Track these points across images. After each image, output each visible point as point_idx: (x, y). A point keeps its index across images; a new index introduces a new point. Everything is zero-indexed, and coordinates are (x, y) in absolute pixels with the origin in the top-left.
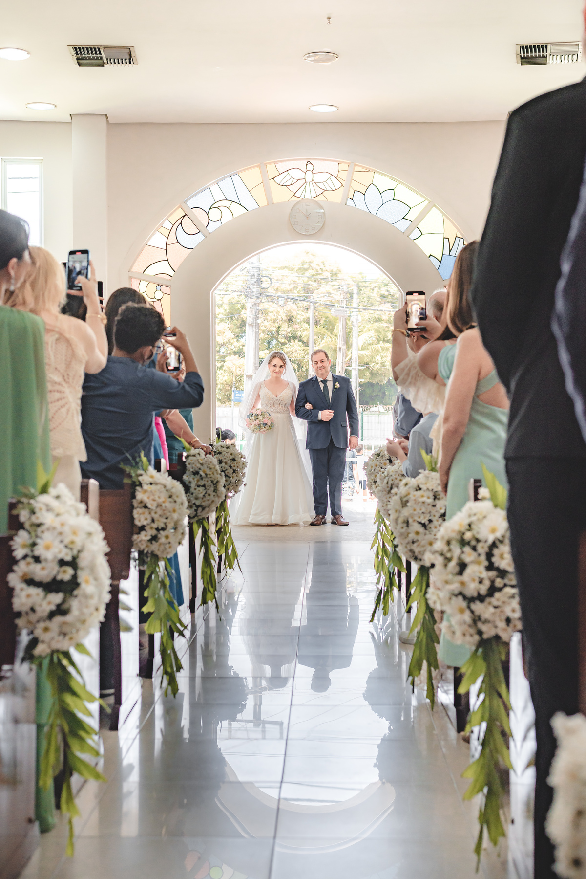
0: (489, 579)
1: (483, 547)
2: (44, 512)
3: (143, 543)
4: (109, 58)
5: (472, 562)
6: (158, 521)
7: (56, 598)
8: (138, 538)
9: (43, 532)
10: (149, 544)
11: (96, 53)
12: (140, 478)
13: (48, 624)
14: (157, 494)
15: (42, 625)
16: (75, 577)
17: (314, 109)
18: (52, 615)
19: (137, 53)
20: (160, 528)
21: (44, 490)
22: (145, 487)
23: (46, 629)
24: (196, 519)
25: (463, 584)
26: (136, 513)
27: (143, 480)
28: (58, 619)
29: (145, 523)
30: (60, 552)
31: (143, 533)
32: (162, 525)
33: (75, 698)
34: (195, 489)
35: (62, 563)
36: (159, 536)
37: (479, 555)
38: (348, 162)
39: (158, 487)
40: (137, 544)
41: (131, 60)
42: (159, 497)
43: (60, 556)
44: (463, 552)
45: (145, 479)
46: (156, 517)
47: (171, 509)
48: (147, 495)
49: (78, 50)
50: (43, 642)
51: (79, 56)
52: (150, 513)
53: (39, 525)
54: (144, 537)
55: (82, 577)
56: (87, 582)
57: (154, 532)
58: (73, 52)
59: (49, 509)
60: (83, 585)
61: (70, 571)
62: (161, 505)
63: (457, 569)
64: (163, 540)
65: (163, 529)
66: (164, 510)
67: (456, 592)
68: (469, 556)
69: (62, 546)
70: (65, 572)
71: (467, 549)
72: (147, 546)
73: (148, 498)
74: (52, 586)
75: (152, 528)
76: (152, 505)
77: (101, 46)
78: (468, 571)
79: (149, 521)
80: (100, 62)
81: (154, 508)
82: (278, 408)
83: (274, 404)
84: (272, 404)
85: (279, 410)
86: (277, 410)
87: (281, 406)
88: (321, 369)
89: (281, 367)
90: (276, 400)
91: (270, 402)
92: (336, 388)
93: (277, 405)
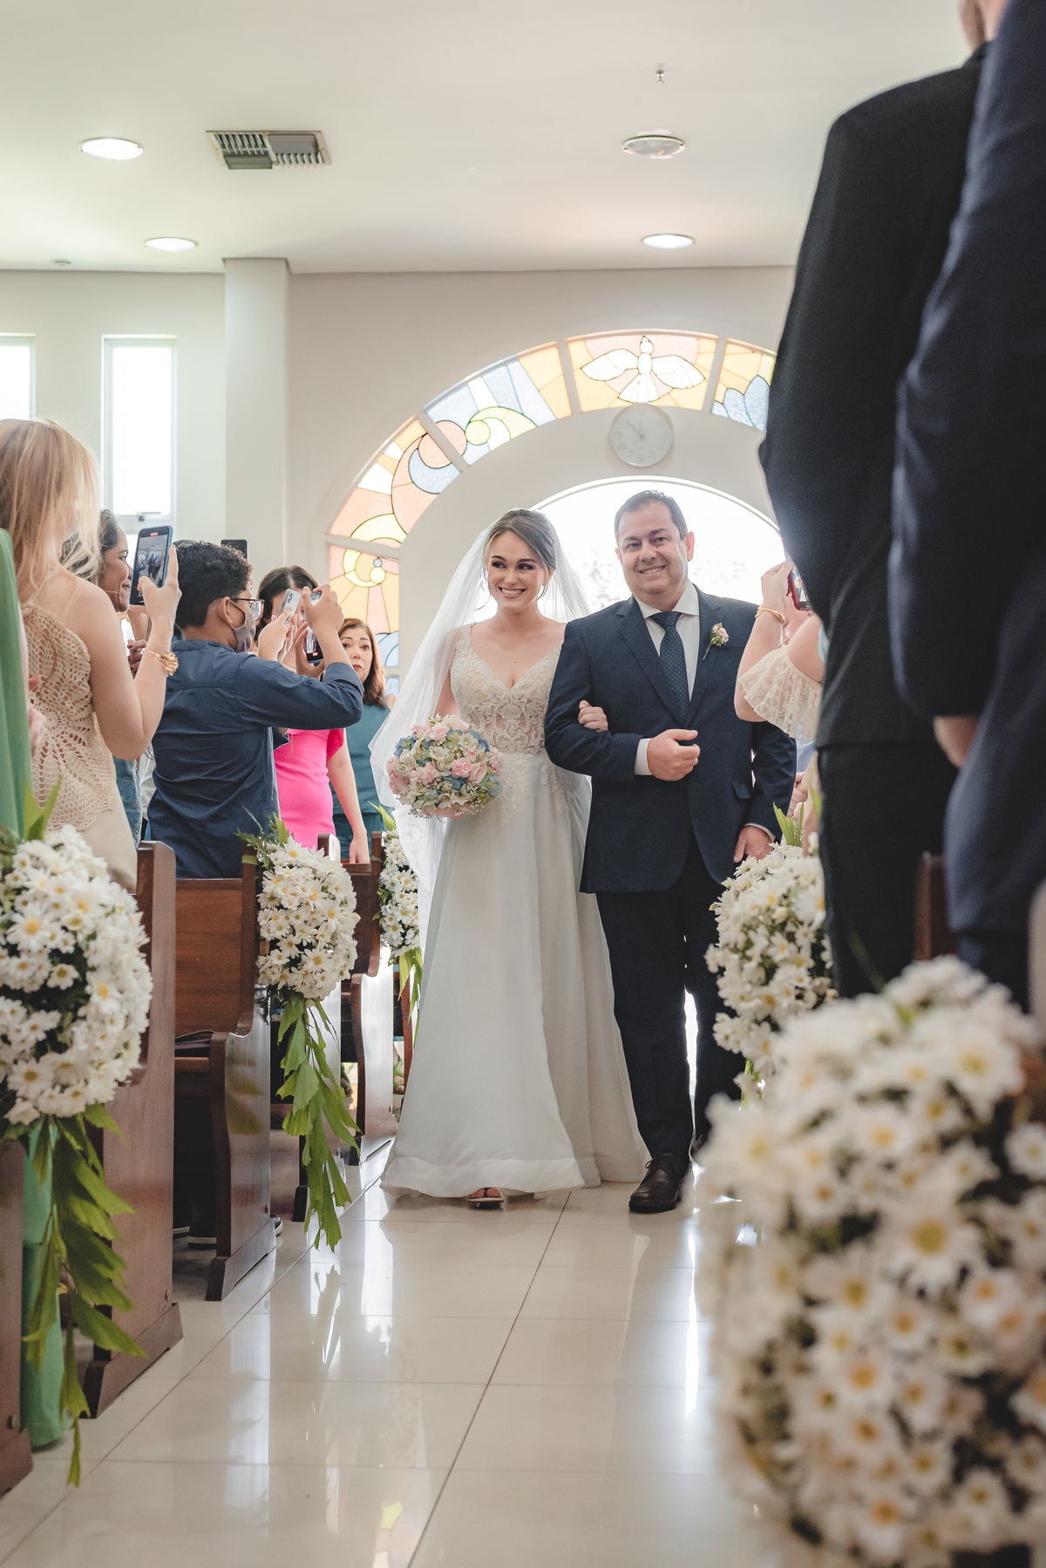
0: (815, 990)
1: (806, 935)
2: (29, 869)
3: (276, 970)
4: (279, 153)
5: (785, 961)
6: (302, 931)
7: (48, 1020)
8: (267, 961)
9: (25, 903)
10: (286, 972)
11: (257, 146)
12: (272, 856)
13: (33, 1066)
14: (301, 882)
15: (22, 1068)
16: (80, 984)
17: (651, 242)
18: (40, 1049)
19: (330, 141)
20: (305, 944)
21: (35, 833)
22: (279, 871)
23: (31, 1076)
24: (404, 949)
25: (770, 1000)
26: (262, 918)
27: (276, 860)
28: (52, 1058)
29: (278, 935)
30: (52, 938)
31: (275, 953)
32: (308, 939)
33: (87, 1204)
34: (402, 896)
35: (56, 956)
36: (303, 957)
37: (799, 949)
38: (715, 337)
39: (303, 871)
40: (263, 972)
41: (319, 156)
42: (303, 890)
43: (52, 945)
44: (771, 944)
45: (280, 856)
46: (298, 923)
47: (326, 912)
48: (282, 884)
49: (224, 138)
50: (25, 1099)
51: (228, 150)
52: (287, 918)
53: (19, 891)
54: (276, 959)
55: (95, 983)
56: (103, 993)
57: (295, 952)
58: (217, 144)
59: (38, 863)
60: (95, 998)
61: (72, 973)
62: (307, 904)
63: (762, 974)
64: (309, 965)
65: (310, 946)
66: (312, 913)
67: (760, 1017)
68: (781, 950)
69: (56, 927)
70: (62, 974)
71: (779, 938)
72: (283, 977)
73: (284, 890)
74: (40, 999)
75: (290, 944)
76: (290, 903)
77: (264, 132)
78: (779, 976)
79: (285, 931)
80: (264, 160)
81: (294, 909)
82: (520, 734)
83: (500, 716)
84: (494, 715)
85: (521, 739)
86: (514, 738)
87: (528, 725)
88: (650, 567)
89: (522, 565)
90: (507, 700)
91: (486, 706)
92: (716, 645)
93: (511, 721)
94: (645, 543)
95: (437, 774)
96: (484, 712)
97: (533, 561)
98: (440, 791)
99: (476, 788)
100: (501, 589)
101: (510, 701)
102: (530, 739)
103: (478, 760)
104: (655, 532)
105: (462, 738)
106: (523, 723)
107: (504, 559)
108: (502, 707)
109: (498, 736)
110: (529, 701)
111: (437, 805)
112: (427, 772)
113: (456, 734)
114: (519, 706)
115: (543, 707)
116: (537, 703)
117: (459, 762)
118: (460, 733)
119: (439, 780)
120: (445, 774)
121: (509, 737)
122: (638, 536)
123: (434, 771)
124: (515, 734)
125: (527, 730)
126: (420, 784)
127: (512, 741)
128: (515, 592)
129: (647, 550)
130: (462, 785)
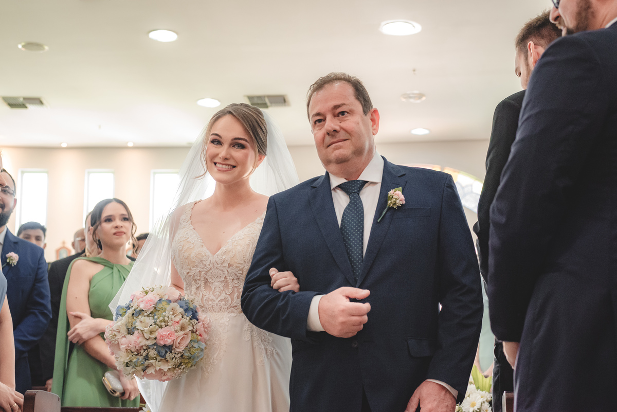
82: (223, 295)
83: (207, 279)
84: (202, 279)
85: (225, 299)
86: (219, 299)
87: (231, 285)
88: (335, 140)
89: (237, 144)
90: (211, 266)
91: (195, 271)
92: (392, 208)
93: (217, 284)
94: (329, 117)
95: (144, 342)
96: (194, 277)
97: (246, 140)
98: (147, 358)
99: (180, 355)
100: (215, 164)
101: (214, 266)
102: (232, 299)
103: (182, 328)
104: (336, 107)
105: (169, 307)
106: (226, 286)
107: (220, 136)
108: (208, 271)
109: (205, 299)
110: (230, 265)
111: (144, 370)
112: (134, 340)
113: (164, 303)
114: (222, 270)
115: (242, 270)
116: (237, 267)
117: (162, 332)
118: (169, 301)
119: (145, 348)
120: (149, 343)
121: (214, 298)
122: (322, 111)
123: (141, 339)
124: (219, 296)
125: (230, 291)
126: (129, 351)
127: (217, 302)
128: (227, 167)
129: (331, 123)
130: (166, 352)
